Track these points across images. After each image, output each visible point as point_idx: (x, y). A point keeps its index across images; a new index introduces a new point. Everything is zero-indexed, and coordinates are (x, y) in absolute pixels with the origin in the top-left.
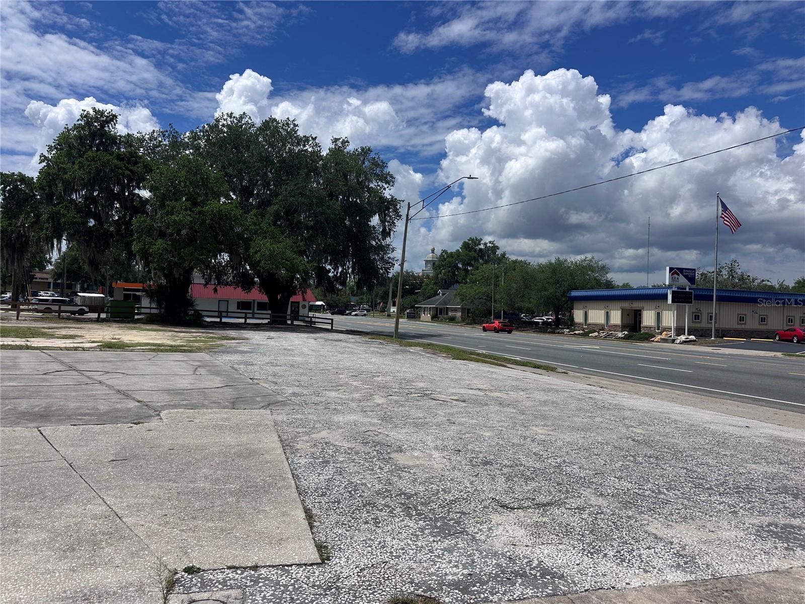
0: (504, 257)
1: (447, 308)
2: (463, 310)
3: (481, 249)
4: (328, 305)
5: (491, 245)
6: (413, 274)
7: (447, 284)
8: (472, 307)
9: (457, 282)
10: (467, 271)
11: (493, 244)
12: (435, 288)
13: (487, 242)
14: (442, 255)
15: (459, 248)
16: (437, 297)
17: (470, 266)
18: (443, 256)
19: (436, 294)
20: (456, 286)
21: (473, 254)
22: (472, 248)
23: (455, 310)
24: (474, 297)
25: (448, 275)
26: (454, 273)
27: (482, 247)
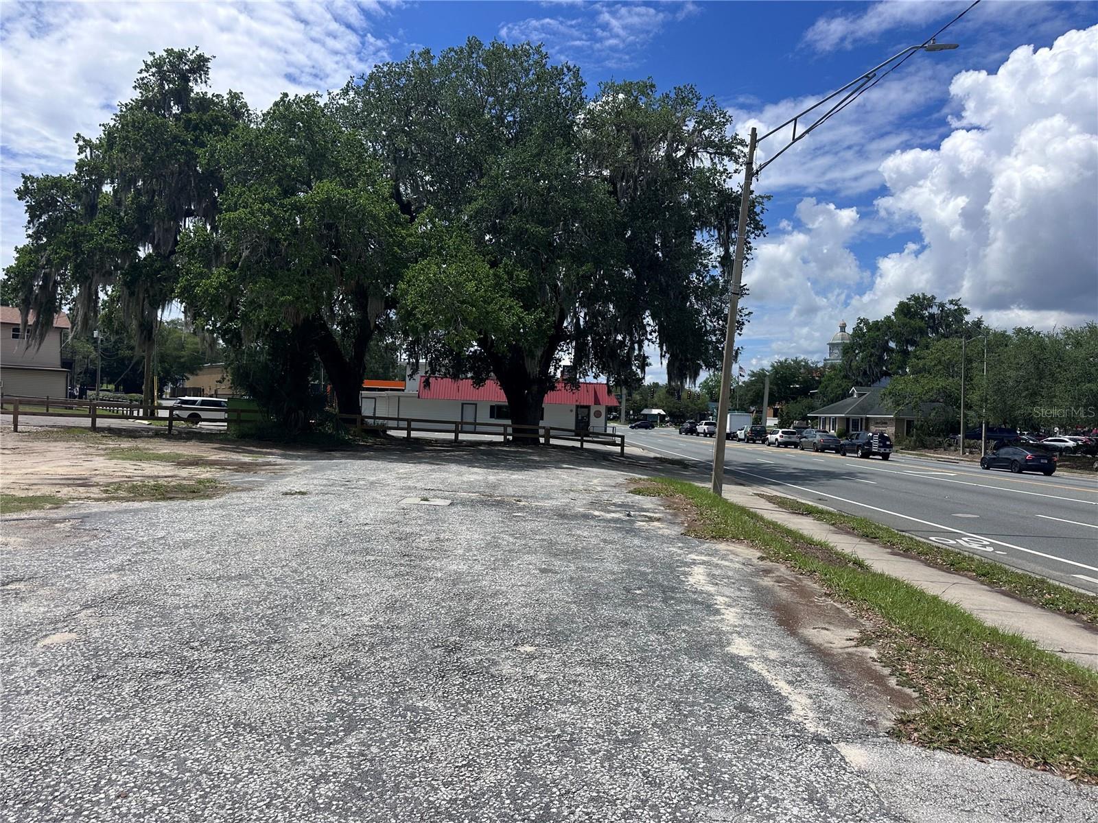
0: (980, 327)
1: (867, 419)
2: (898, 421)
3: (932, 316)
4: (670, 414)
5: (953, 307)
6: (806, 363)
7: (868, 378)
8: (917, 417)
9: (887, 374)
10: (906, 353)
11: (956, 304)
12: (844, 385)
13: (946, 301)
14: (857, 330)
15: (891, 314)
16: (848, 400)
17: (912, 345)
18: (861, 329)
19: (846, 395)
20: (886, 381)
21: (917, 323)
22: (916, 313)
23: (884, 422)
24: (920, 398)
25: (870, 361)
26: (881, 358)
27: (935, 310)
